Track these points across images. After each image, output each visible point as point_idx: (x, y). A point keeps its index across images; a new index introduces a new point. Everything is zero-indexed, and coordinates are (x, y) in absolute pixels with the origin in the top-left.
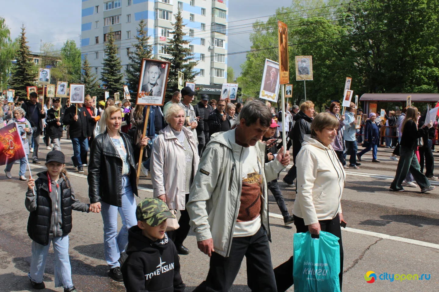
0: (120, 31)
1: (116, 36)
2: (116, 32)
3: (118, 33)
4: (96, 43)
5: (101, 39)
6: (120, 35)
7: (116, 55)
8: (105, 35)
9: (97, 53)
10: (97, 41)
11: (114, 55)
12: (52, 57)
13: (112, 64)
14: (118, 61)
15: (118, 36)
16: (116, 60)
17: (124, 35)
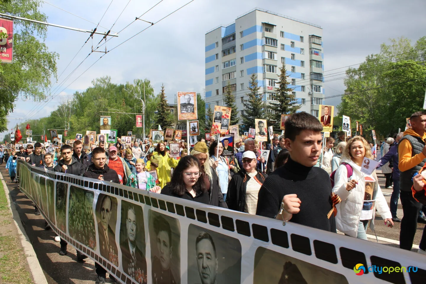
0: (236, 84)
1: (232, 88)
2: (232, 85)
3: (234, 86)
4: (217, 95)
5: (221, 91)
8: (223, 88)
9: (217, 103)
10: (218, 93)
11: (232, 103)
14: (235, 108)
15: (234, 88)
17: (239, 87)
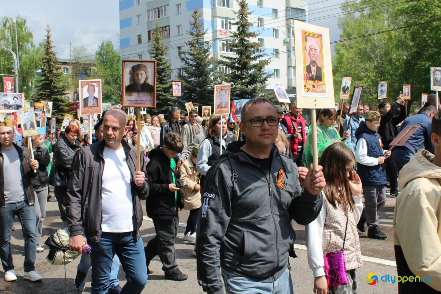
0: (169, 26)
1: (164, 32)
2: (163, 27)
3: (166, 29)
4: (139, 43)
5: (145, 38)
6: (168, 31)
7: (164, 57)
8: (149, 32)
9: (140, 56)
10: (140, 41)
11: (162, 57)
12: (84, 64)
13: (160, 69)
14: (168, 64)
15: (166, 32)
16: (164, 64)
17: (173, 31)
